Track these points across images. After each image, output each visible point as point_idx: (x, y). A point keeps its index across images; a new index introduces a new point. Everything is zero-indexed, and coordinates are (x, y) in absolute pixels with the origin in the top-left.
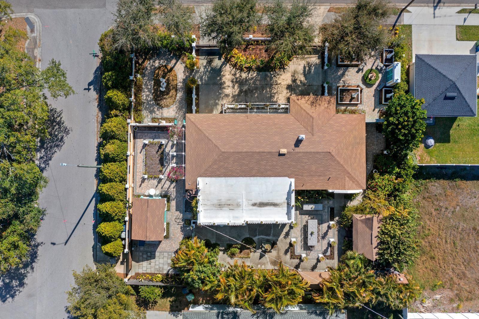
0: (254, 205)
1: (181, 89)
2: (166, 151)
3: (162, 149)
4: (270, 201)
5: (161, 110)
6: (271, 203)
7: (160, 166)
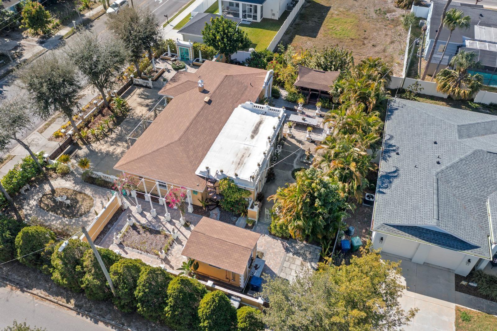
0: (253, 137)
1: (83, 188)
2: (145, 223)
3: (139, 227)
4: (255, 125)
5: (90, 214)
6: (257, 125)
7: (158, 236)
